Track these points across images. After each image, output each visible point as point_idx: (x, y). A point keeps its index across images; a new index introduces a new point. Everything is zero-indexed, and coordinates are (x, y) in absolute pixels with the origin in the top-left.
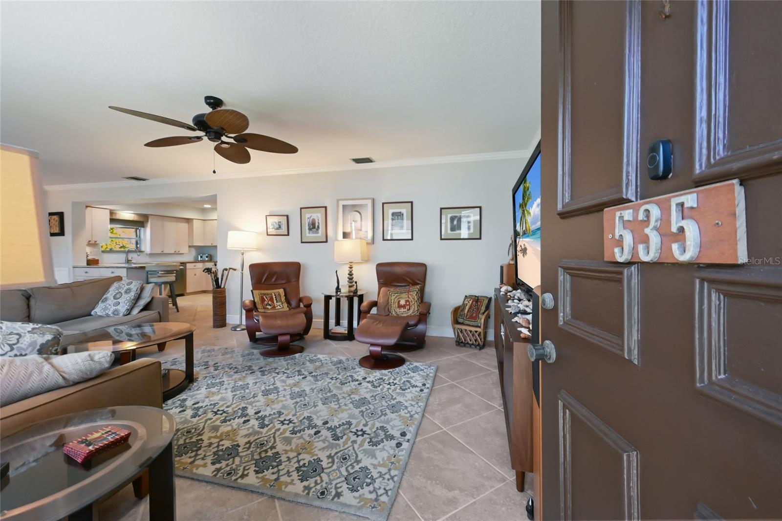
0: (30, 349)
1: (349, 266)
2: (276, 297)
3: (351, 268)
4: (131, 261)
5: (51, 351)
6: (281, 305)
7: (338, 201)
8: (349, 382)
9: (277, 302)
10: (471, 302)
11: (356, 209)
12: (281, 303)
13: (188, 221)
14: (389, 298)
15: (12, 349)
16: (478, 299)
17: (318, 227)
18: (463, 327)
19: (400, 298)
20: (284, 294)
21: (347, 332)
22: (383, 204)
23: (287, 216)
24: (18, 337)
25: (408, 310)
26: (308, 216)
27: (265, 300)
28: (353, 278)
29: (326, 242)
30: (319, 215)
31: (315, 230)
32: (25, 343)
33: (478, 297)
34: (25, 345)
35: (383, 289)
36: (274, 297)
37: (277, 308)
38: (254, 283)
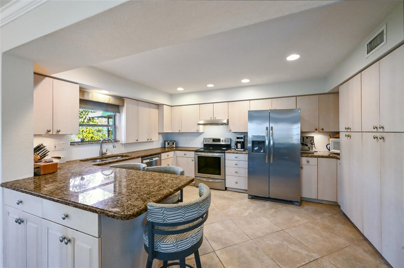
4: (106, 154)
13: (158, 106)
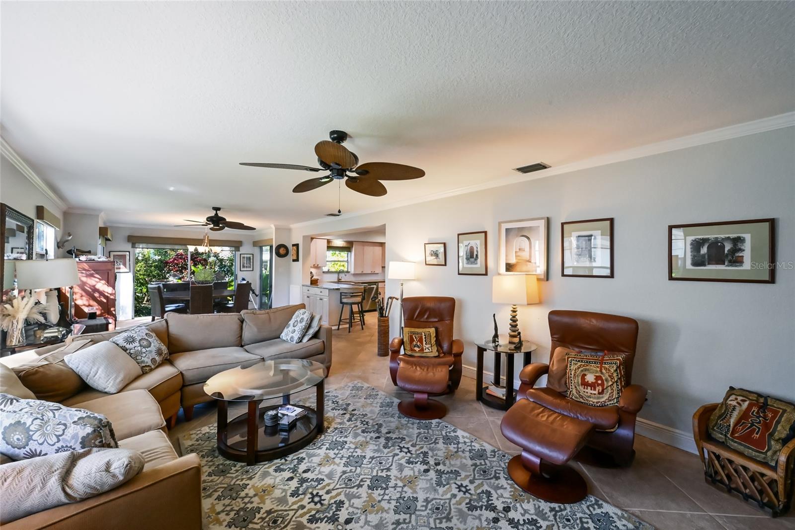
0: (73, 441)
1: (512, 309)
2: (425, 338)
3: (514, 312)
5: (94, 443)
6: (430, 349)
7: (500, 223)
8: (481, 508)
9: (426, 344)
10: (745, 405)
11: (523, 233)
12: (430, 346)
13: (382, 244)
14: (567, 366)
15: (59, 441)
16: (765, 404)
17: (477, 255)
18: (725, 454)
19: (586, 370)
20: (435, 335)
21: (505, 398)
22: (563, 224)
23: (445, 244)
24: (64, 427)
25: (599, 393)
26: (466, 243)
27: (414, 341)
28: (517, 325)
29: (486, 274)
30: (478, 242)
31: (472, 260)
32: (69, 435)
33: (766, 397)
34: (69, 437)
35: (558, 350)
36: (424, 337)
37: (425, 351)
38: (407, 319)
